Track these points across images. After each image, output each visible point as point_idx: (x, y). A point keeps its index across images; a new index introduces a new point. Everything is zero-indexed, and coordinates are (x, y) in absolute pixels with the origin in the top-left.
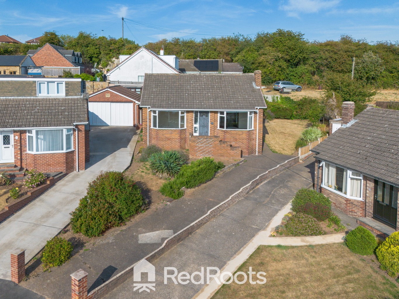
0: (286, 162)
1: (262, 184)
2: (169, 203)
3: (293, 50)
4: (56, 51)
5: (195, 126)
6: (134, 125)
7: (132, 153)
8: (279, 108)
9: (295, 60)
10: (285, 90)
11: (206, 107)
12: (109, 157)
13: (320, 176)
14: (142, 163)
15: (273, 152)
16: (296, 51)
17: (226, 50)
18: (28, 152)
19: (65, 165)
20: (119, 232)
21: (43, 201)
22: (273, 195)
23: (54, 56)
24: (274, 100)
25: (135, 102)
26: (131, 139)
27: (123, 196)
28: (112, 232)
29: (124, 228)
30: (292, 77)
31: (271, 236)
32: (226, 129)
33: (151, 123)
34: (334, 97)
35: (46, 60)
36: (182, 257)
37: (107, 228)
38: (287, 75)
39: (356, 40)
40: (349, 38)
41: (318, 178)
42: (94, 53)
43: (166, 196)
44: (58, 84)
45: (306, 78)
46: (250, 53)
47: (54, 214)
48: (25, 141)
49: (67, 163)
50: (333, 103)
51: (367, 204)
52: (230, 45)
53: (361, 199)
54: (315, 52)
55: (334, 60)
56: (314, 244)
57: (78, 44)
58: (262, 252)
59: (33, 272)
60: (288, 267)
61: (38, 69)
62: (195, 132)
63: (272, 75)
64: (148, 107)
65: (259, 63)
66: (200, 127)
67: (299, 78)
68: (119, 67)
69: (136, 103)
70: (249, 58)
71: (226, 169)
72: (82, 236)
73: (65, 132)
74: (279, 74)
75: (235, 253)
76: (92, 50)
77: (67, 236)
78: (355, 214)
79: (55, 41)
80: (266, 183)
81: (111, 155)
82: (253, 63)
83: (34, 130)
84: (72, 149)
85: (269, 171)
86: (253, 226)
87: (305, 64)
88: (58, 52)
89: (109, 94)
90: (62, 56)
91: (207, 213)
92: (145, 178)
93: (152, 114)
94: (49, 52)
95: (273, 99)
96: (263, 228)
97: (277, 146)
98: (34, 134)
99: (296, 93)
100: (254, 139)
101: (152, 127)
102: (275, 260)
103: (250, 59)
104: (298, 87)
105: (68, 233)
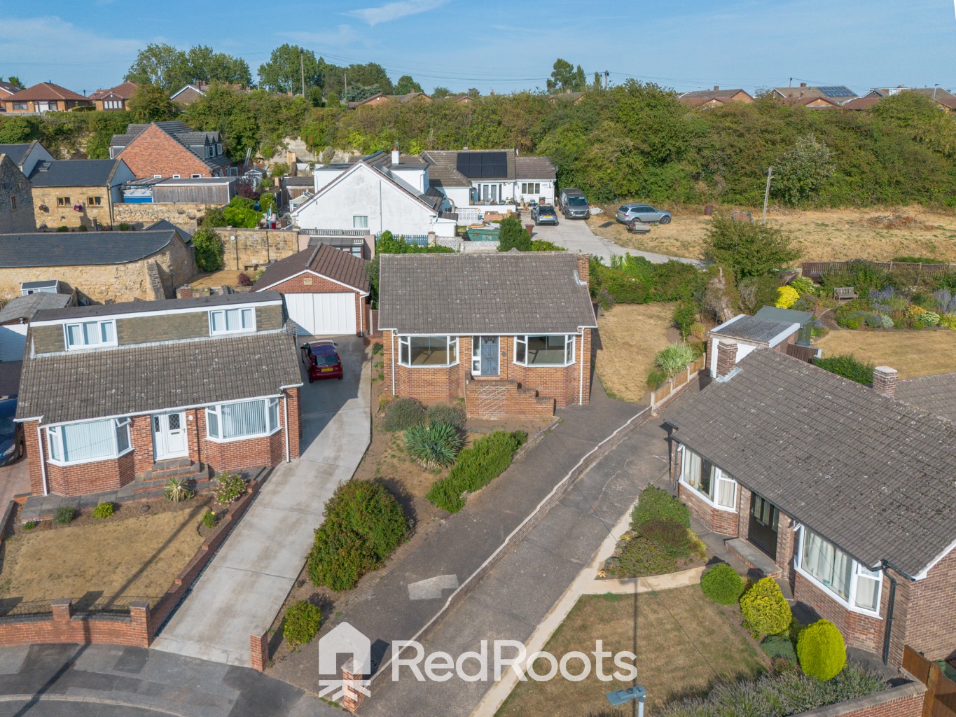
0: (629, 422)
1: (588, 470)
2: (443, 521)
3: (656, 132)
4: (172, 140)
5: (474, 358)
6: (359, 334)
7: (368, 410)
8: (622, 286)
9: (660, 152)
10: (639, 226)
11: (494, 328)
12: (331, 423)
13: (679, 462)
14: (389, 435)
15: (608, 395)
16: (664, 134)
17: (520, 124)
18: (209, 438)
19: (269, 456)
20: (378, 580)
21: (251, 526)
22: (605, 494)
23: (167, 150)
24: (614, 263)
25: (358, 293)
26: (360, 375)
27: (381, 526)
28: (367, 581)
29: (383, 572)
30: (654, 187)
31: (598, 578)
32: (529, 363)
33: (398, 356)
35: (151, 158)
36: (473, 621)
37: (361, 575)
38: (644, 183)
41: (676, 464)
42: (245, 128)
43: (437, 507)
44: (243, 311)
45: (681, 190)
46: (570, 134)
47: (275, 553)
48: (204, 421)
49: (272, 451)
51: (741, 520)
52: (530, 112)
53: (733, 510)
54: (701, 134)
55: (738, 151)
56: (658, 589)
57: (210, 110)
58: (584, 606)
59: (276, 653)
60: (619, 630)
61: (143, 190)
62: (475, 369)
63: (615, 183)
64: (392, 330)
65: (590, 161)
66: (483, 359)
67: (667, 190)
68: (315, 200)
69: (361, 294)
70: (570, 145)
71: (530, 444)
72: (326, 591)
73: (267, 405)
74: (629, 180)
75: (547, 611)
76: (240, 121)
77: (305, 592)
78: (725, 531)
79: (161, 104)
80: (595, 466)
81: (334, 418)
82: (576, 159)
83: (218, 405)
84: (279, 428)
85: (600, 447)
86: (573, 560)
87: (679, 160)
88: (175, 142)
89: (311, 279)
90: (184, 149)
91: (504, 541)
92: (400, 470)
93: (400, 341)
94: (157, 141)
95: (613, 259)
96: (586, 563)
97: (615, 379)
98: (218, 412)
99: (658, 231)
100: (577, 379)
101: (400, 363)
102: (602, 620)
103: (570, 149)
104: (664, 215)
105: (305, 585)
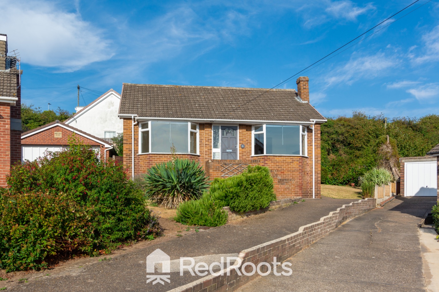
1: (347, 221)
2: (201, 230)
5: (214, 150)
11: (232, 118)
20: (96, 262)
25: (103, 146)
33: (138, 145)
34: (388, 142)
39: (371, 117)
40: (362, 115)
50: (387, 150)
64: (132, 116)
66: (222, 153)
68: (75, 119)
69: (106, 146)
80: (353, 220)
86: (398, 250)
89: (61, 132)
93: (140, 130)
96: (418, 251)
101: (140, 152)
